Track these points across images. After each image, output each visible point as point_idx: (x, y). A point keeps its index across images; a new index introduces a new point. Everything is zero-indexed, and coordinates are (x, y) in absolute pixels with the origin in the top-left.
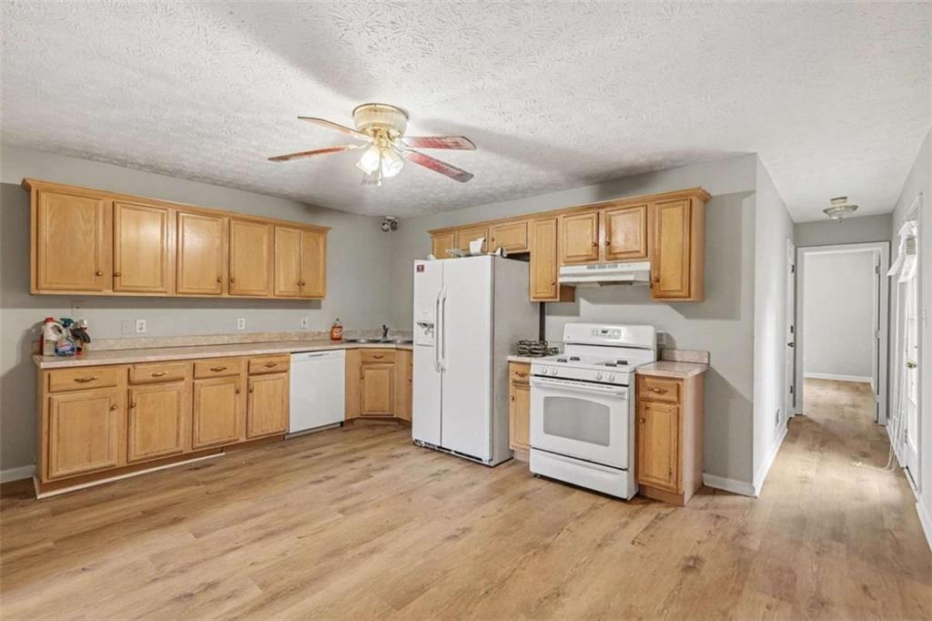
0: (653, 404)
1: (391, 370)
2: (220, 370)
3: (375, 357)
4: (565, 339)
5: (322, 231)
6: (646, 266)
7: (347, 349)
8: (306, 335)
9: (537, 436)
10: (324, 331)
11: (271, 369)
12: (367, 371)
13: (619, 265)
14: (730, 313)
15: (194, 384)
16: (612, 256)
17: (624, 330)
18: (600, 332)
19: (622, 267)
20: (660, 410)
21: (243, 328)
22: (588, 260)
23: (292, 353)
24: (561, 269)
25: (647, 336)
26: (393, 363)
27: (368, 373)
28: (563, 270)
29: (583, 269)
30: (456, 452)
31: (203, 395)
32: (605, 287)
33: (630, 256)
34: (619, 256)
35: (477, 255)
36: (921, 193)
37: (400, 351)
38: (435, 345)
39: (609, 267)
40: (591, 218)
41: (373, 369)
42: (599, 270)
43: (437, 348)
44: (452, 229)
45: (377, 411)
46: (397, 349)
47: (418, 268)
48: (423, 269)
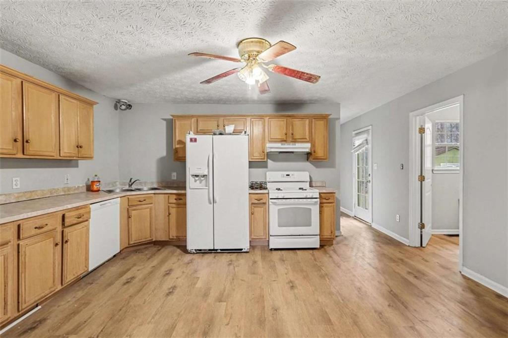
0: (325, 204)
1: (151, 209)
2: (42, 227)
3: (140, 201)
4: (268, 180)
5: (91, 104)
6: (308, 145)
7: (121, 197)
8: (69, 189)
9: (274, 229)
10: (81, 185)
11: (81, 220)
12: (133, 212)
13: (297, 144)
14: (332, 166)
15: (18, 245)
16: (293, 140)
17: (296, 173)
18: (285, 176)
19: (298, 145)
20: (328, 207)
21: (18, 187)
22: (282, 141)
23: (91, 204)
24: (267, 144)
25: (305, 176)
26: (151, 204)
27: (133, 213)
28: (268, 145)
29: (279, 145)
30: (221, 250)
31: (28, 254)
32: (281, 154)
33: (303, 140)
34: (297, 140)
35: (230, 134)
36: (372, 125)
37: (157, 195)
38: (207, 188)
39: (292, 145)
40: (283, 121)
41: (137, 210)
42: (288, 146)
43: (209, 189)
44: (192, 116)
45: (141, 239)
46: (154, 194)
47: (191, 140)
48: (195, 140)
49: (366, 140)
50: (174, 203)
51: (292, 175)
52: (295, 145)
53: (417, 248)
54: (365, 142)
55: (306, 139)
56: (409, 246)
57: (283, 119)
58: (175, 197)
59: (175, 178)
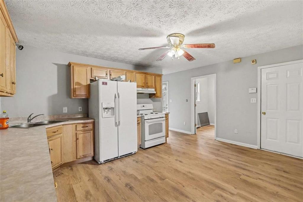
1: (61, 138)
3: (55, 132)
6: (154, 90)
9: (147, 137)
13: (149, 89)
16: (147, 87)
18: (142, 106)
22: (142, 87)
26: (61, 133)
29: (141, 89)
33: (151, 87)
34: (149, 87)
36: (168, 81)
37: (65, 126)
38: (114, 116)
39: (147, 89)
40: (143, 75)
41: (53, 140)
42: (145, 90)
43: (115, 117)
44: (88, 66)
45: (55, 165)
46: (63, 125)
47: (103, 83)
48: (106, 84)
49: (165, 88)
50: (81, 131)
51: (146, 106)
52: (148, 89)
53: (194, 134)
54: (165, 89)
55: (153, 86)
56: (191, 134)
57: (142, 75)
58: (82, 125)
59: (66, 112)
